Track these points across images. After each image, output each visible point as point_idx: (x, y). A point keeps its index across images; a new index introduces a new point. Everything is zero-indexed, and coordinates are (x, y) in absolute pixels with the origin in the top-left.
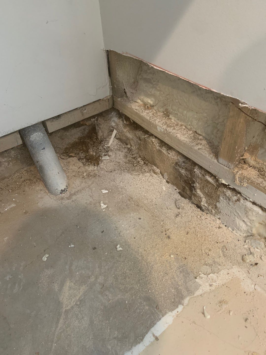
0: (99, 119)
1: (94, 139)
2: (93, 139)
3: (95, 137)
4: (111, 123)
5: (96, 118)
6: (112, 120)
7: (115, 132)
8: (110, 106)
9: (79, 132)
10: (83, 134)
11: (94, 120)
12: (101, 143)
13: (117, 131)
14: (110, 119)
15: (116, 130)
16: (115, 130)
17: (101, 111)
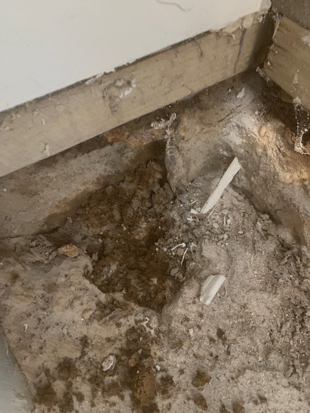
0: (186, 121)
1: (154, 182)
2: (151, 181)
3: (158, 176)
4: (228, 134)
5: (173, 117)
6: (234, 121)
7: (235, 167)
8: (239, 63)
9: (99, 162)
10: (114, 166)
11: (161, 125)
12: (175, 198)
13: (245, 166)
14: (224, 120)
15: (240, 159)
16: (236, 160)
17: (197, 87)
